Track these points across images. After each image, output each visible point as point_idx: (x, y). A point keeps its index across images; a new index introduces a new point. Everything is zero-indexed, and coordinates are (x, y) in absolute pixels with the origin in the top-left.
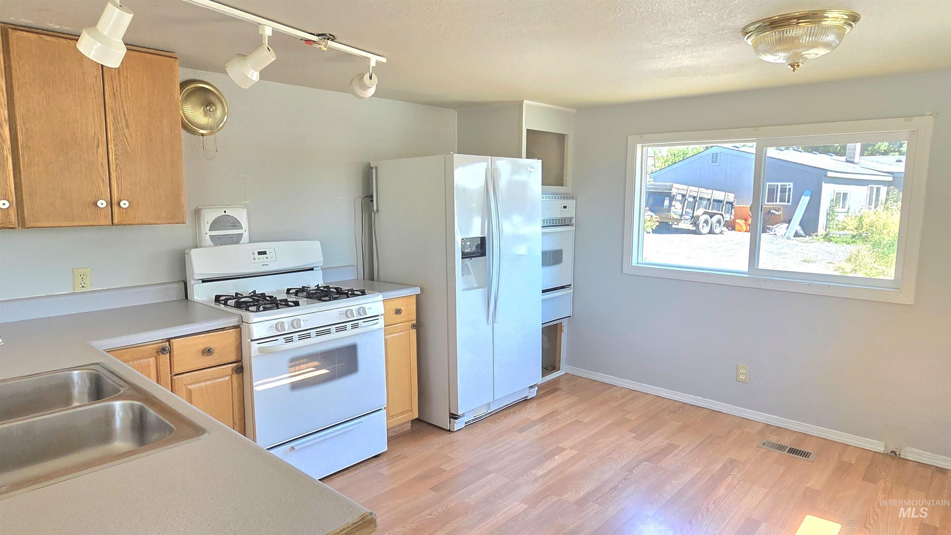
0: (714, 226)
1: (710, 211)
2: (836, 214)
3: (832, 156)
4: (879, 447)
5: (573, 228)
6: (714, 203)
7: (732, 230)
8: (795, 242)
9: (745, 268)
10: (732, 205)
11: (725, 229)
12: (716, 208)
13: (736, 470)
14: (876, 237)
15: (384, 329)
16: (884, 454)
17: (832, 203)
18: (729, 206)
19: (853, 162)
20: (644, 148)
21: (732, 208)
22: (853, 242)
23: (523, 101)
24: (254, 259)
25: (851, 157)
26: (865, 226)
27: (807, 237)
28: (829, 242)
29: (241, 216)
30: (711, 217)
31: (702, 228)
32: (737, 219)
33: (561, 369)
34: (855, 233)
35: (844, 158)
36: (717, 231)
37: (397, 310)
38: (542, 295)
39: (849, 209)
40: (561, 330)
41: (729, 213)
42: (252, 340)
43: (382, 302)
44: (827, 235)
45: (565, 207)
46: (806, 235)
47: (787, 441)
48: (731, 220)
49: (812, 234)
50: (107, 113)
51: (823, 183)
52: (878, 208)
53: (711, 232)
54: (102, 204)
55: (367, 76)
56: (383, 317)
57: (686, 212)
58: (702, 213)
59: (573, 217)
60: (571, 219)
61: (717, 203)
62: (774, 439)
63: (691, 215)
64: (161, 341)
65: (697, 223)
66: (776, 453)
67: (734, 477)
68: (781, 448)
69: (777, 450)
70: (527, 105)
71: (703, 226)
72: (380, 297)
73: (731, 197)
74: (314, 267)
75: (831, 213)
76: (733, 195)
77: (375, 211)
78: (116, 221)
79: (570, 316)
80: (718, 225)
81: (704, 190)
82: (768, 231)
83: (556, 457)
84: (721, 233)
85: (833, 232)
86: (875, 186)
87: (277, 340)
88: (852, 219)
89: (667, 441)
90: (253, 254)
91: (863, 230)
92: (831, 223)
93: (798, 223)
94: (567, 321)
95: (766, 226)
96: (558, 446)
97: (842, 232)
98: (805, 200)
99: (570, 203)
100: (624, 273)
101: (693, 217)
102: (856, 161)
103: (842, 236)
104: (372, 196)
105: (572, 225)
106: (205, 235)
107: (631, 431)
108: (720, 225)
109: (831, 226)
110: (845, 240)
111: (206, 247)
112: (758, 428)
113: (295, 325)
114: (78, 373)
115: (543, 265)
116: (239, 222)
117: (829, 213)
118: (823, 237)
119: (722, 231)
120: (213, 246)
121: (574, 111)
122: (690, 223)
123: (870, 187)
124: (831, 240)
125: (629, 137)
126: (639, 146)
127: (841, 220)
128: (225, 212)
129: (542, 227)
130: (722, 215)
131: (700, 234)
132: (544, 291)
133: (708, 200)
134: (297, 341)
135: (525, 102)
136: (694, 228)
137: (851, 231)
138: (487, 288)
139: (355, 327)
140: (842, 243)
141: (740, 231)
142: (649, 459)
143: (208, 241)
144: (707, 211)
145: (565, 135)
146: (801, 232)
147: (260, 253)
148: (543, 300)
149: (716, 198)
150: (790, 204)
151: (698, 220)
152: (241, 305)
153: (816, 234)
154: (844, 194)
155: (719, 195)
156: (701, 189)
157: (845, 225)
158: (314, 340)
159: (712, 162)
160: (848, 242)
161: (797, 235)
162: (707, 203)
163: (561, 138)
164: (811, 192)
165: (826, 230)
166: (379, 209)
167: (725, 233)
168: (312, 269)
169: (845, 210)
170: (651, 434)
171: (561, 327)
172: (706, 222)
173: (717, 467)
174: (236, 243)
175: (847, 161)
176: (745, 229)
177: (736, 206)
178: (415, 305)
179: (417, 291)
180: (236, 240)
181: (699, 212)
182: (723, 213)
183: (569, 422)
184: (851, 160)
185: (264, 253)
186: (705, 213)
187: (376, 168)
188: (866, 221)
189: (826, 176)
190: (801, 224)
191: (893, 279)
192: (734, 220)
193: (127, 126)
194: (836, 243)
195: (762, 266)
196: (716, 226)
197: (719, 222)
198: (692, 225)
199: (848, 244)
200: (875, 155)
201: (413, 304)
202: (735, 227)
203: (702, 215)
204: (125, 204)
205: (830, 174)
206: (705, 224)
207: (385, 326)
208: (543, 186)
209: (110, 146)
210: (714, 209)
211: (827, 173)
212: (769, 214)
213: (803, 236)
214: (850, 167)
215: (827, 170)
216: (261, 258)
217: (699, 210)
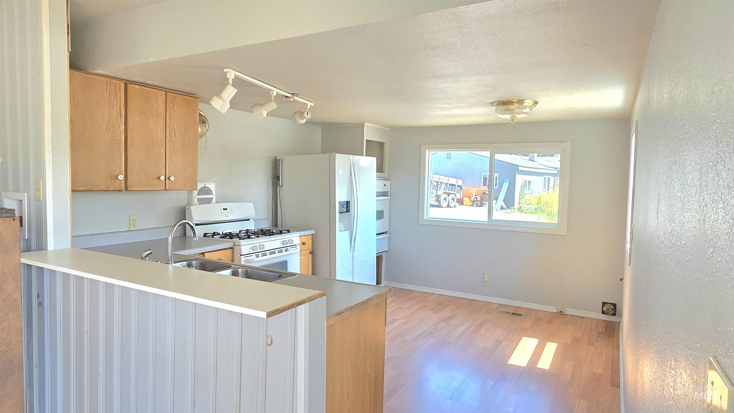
0: (450, 202)
1: (447, 192)
2: (525, 195)
3: (521, 156)
4: (553, 309)
5: (389, 198)
6: (450, 186)
7: (461, 205)
8: (501, 213)
9: (487, 220)
10: (461, 188)
11: (457, 204)
12: (451, 189)
13: (488, 323)
14: (549, 209)
15: (300, 253)
16: (556, 313)
17: (522, 187)
18: (459, 189)
19: (533, 161)
20: (430, 152)
21: (461, 190)
22: (536, 212)
23: (364, 124)
24: (222, 213)
25: (532, 158)
26: (542, 203)
27: (508, 209)
28: (521, 213)
29: (212, 186)
30: (448, 196)
31: (442, 204)
32: (466, 197)
33: (382, 283)
34: (536, 207)
35: (528, 158)
36: (452, 205)
37: (303, 242)
38: (377, 237)
39: (532, 191)
40: (382, 259)
41: (459, 193)
42: (241, 255)
43: (299, 237)
44: (520, 208)
45: (385, 185)
46: (508, 208)
47: (511, 310)
48: (461, 198)
49: (511, 207)
50: (167, 128)
51: (517, 174)
52: (549, 191)
53: (448, 206)
54: (162, 178)
55: (306, 113)
56: (299, 245)
57: (432, 192)
58: (443, 193)
59: (389, 191)
60: (388, 192)
61: (452, 186)
62: (504, 310)
63: (435, 194)
64: (199, 254)
65: (439, 200)
66: (506, 315)
67: (488, 326)
68: (508, 313)
69: (506, 314)
70: (366, 125)
71: (443, 202)
72: (298, 234)
73: (460, 183)
74: (250, 218)
75: (522, 194)
76: (462, 181)
77: (281, 186)
78: (167, 188)
79: (387, 251)
80: (452, 201)
81: (443, 177)
82: (484, 205)
83: (395, 323)
84: (455, 207)
85: (524, 206)
86: (547, 177)
87: (252, 256)
88: (534, 198)
89: (451, 314)
90: (221, 209)
91: (541, 205)
92: (522, 200)
93: (502, 200)
94: (385, 254)
95: (483, 202)
96: (394, 319)
97: (529, 206)
98: (506, 186)
99: (388, 183)
100: (419, 223)
101: (436, 195)
102: (535, 160)
103: (529, 209)
104: (279, 177)
105: (388, 196)
106: (195, 198)
107: (431, 310)
108: (454, 201)
109: (522, 202)
110: (531, 211)
111: (195, 205)
112: (495, 306)
113: (261, 248)
114: (195, 263)
115: (377, 219)
116: (211, 191)
117: (521, 194)
118: (517, 209)
119: (455, 205)
120: (198, 205)
121: (389, 129)
122: (435, 199)
123: (544, 177)
124: (523, 212)
125: (422, 146)
126: (427, 151)
127: (528, 199)
128: (205, 184)
129: (377, 196)
130: (455, 194)
131: (441, 207)
132: (377, 234)
133: (446, 184)
134: (260, 257)
135: (366, 124)
136: (437, 204)
137: (534, 206)
138: (350, 231)
139: (287, 250)
140: (529, 213)
141: (466, 205)
142: (444, 321)
143: (196, 201)
144: (445, 191)
145: (384, 143)
146: (504, 206)
147: (224, 209)
148: (377, 240)
149: (451, 183)
150: (497, 187)
151: (440, 198)
152: (234, 236)
153: (513, 207)
154: (529, 181)
155: (453, 181)
156: (441, 177)
157: (531, 202)
158: (268, 257)
159: (447, 158)
160: (532, 213)
161: (502, 208)
162: (445, 186)
163: (381, 145)
164: (510, 180)
165: (519, 205)
166: (283, 184)
167: (457, 207)
168: (249, 220)
169: (530, 192)
170: (442, 311)
171: (382, 257)
172: (445, 199)
173: (479, 322)
174: (208, 203)
175: (530, 160)
176: (469, 205)
177: (463, 188)
178: (311, 240)
179: (313, 232)
180: (209, 201)
181: (440, 192)
182: (455, 193)
183: (396, 308)
184: (533, 159)
185: (226, 209)
186: (444, 193)
187: (282, 160)
188: (543, 200)
189: (518, 169)
190: (504, 201)
191: (557, 223)
192: (463, 198)
193: (175, 135)
194: (526, 213)
195: (494, 218)
196: (451, 202)
197: (453, 199)
198: (435, 202)
199: (533, 214)
200: (546, 156)
201: (310, 240)
202: (463, 203)
203: (442, 194)
204: (172, 178)
205: (520, 168)
206: (444, 201)
207: (300, 251)
208: (377, 173)
209: (167, 147)
210: (450, 190)
211: (518, 168)
212: (484, 194)
213: (506, 209)
214: (531, 164)
215: (519, 166)
216: (225, 212)
217: (440, 190)
